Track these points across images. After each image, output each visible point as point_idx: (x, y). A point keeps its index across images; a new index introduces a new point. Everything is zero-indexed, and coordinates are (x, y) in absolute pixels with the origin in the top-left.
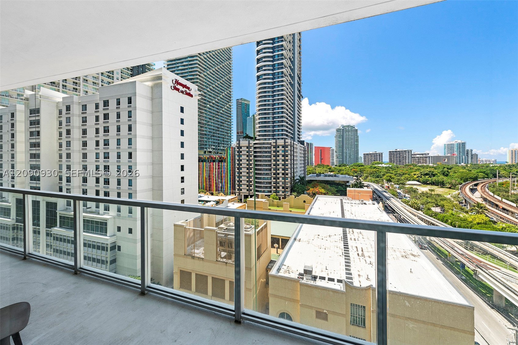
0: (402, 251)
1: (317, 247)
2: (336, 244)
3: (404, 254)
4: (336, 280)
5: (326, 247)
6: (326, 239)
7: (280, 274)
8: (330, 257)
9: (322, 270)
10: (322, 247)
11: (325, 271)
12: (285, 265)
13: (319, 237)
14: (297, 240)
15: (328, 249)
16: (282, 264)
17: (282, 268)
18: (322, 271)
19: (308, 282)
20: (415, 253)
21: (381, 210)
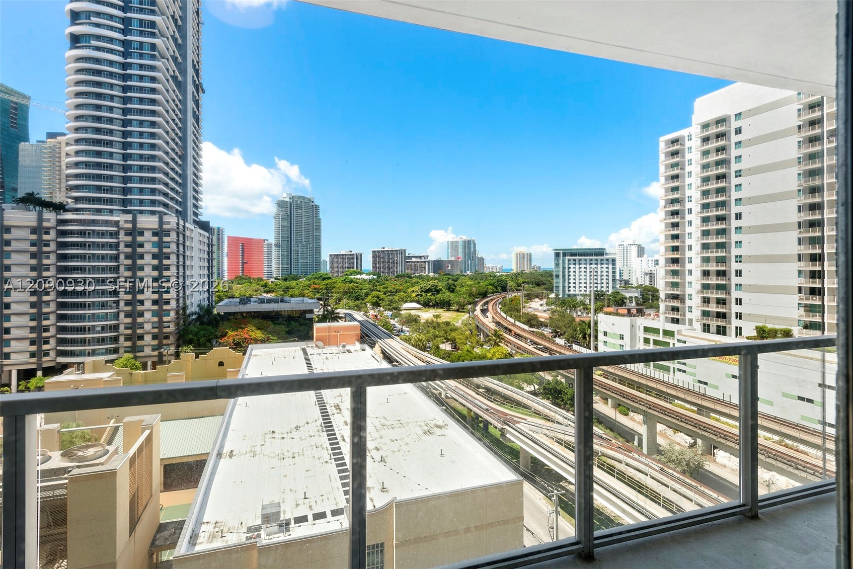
0: (423, 424)
1: (274, 457)
2: (313, 441)
3: (426, 428)
4: (329, 514)
5: (294, 453)
6: (290, 435)
7: (198, 548)
8: (308, 471)
9: (298, 503)
10: (286, 454)
11: (304, 504)
12: (208, 523)
13: (273, 436)
14: (224, 456)
15: (299, 455)
16: (199, 522)
17: (201, 531)
18: (297, 505)
19: (274, 540)
20: (440, 423)
21: (379, 360)
